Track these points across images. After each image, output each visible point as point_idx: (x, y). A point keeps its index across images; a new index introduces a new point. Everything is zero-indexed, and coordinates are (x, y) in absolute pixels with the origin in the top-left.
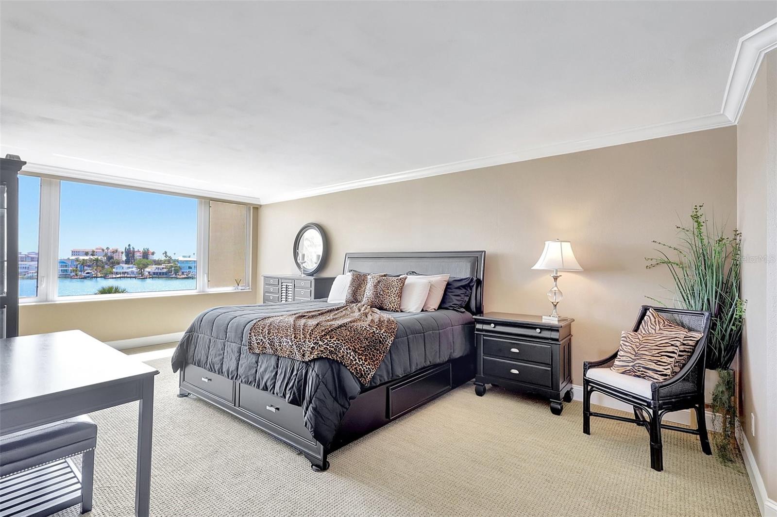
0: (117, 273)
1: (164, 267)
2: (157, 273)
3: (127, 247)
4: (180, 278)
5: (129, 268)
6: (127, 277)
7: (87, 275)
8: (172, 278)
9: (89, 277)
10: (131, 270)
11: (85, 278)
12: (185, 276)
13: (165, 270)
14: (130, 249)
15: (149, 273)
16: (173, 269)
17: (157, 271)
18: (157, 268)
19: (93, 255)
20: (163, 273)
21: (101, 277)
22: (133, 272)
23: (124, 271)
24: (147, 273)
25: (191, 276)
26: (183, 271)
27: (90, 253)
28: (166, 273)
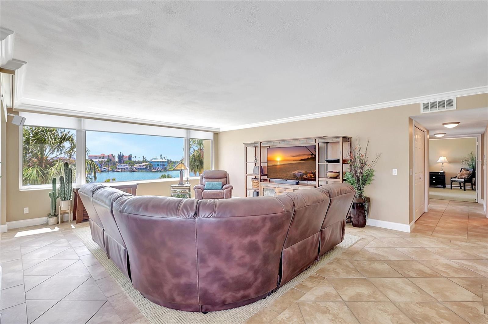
0: (118, 169)
1: (144, 165)
2: (140, 169)
3: (120, 154)
4: (153, 171)
5: (125, 165)
6: (124, 171)
7: (104, 170)
8: (149, 171)
9: (105, 171)
10: (126, 167)
11: (103, 171)
12: (156, 170)
13: (144, 167)
14: (121, 155)
15: (136, 168)
16: (149, 166)
17: (140, 167)
18: (140, 166)
19: (103, 159)
20: (144, 169)
21: (111, 171)
22: (127, 168)
23: (122, 167)
24: (134, 169)
25: (160, 170)
26: (154, 167)
27: (102, 158)
28: (145, 169)
